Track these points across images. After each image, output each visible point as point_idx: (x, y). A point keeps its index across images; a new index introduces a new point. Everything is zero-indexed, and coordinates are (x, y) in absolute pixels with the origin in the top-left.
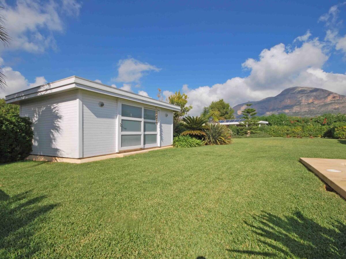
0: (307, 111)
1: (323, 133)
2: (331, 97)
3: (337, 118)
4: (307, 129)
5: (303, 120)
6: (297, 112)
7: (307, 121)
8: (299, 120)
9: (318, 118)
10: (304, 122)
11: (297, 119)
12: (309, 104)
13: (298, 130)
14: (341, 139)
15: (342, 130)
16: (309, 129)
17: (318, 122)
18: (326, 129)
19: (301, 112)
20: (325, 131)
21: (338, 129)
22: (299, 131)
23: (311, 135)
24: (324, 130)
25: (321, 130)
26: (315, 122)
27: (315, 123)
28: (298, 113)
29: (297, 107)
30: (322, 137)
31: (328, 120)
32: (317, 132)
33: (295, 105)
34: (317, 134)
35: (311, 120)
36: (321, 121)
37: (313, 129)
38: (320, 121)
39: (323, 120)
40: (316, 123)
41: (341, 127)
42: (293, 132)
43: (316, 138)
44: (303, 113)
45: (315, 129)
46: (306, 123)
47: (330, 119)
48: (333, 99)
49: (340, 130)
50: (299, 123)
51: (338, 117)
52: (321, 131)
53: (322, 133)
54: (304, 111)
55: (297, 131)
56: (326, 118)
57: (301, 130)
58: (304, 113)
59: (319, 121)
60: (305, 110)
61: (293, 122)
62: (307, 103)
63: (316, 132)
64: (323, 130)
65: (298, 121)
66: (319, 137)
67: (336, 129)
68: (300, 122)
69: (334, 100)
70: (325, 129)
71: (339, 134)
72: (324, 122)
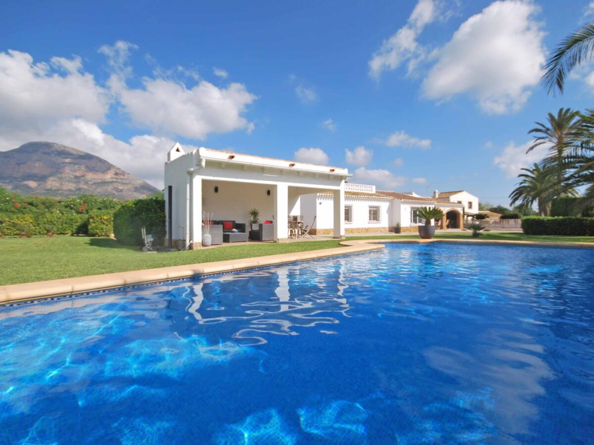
0: (74, 189)
1: (75, 227)
2: (113, 173)
3: (102, 203)
4: (45, 220)
5: (44, 203)
6: (54, 188)
7: (50, 205)
8: (34, 203)
9: (71, 201)
10: (44, 206)
11: (29, 200)
12: (76, 177)
13: (26, 221)
14: (99, 236)
15: (101, 223)
16: (49, 220)
17: (71, 208)
18: (81, 221)
19: (62, 190)
20: (78, 224)
21: (94, 219)
22: (28, 223)
23: (48, 231)
24: (77, 222)
25: (71, 221)
26: (66, 207)
27: (66, 209)
28: (55, 190)
29: (54, 181)
30: (72, 235)
31: (88, 206)
32: (64, 225)
33: (51, 175)
34: (64, 230)
35: (58, 204)
36: (76, 206)
37: (57, 220)
38: (74, 205)
39: (81, 205)
40: (68, 209)
41: (100, 218)
42: (14, 225)
43: (62, 235)
44: (65, 193)
45: (61, 220)
46: (48, 208)
47: (92, 205)
48: (116, 176)
49: (97, 221)
50: (33, 207)
51: (104, 202)
52: (71, 224)
53: (72, 227)
54: (68, 189)
55: (24, 222)
56: (85, 202)
57: (31, 221)
58: (68, 192)
59: (72, 206)
60: (70, 187)
61: (19, 205)
62: (73, 175)
63: (62, 224)
64: (75, 222)
65: (31, 204)
66: (67, 234)
67: (91, 220)
68: (36, 206)
69: (117, 178)
70: (79, 220)
71: (96, 229)
72: (80, 209)
